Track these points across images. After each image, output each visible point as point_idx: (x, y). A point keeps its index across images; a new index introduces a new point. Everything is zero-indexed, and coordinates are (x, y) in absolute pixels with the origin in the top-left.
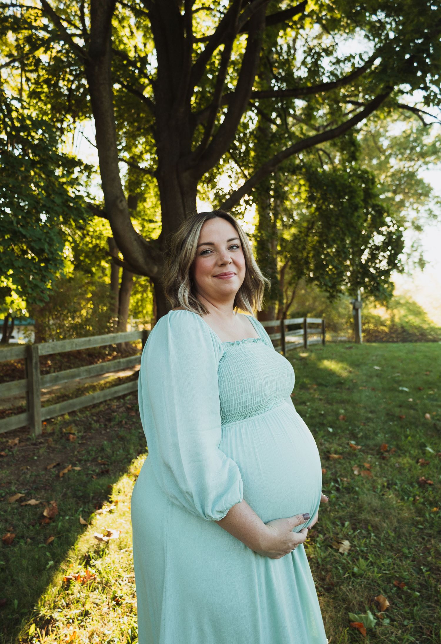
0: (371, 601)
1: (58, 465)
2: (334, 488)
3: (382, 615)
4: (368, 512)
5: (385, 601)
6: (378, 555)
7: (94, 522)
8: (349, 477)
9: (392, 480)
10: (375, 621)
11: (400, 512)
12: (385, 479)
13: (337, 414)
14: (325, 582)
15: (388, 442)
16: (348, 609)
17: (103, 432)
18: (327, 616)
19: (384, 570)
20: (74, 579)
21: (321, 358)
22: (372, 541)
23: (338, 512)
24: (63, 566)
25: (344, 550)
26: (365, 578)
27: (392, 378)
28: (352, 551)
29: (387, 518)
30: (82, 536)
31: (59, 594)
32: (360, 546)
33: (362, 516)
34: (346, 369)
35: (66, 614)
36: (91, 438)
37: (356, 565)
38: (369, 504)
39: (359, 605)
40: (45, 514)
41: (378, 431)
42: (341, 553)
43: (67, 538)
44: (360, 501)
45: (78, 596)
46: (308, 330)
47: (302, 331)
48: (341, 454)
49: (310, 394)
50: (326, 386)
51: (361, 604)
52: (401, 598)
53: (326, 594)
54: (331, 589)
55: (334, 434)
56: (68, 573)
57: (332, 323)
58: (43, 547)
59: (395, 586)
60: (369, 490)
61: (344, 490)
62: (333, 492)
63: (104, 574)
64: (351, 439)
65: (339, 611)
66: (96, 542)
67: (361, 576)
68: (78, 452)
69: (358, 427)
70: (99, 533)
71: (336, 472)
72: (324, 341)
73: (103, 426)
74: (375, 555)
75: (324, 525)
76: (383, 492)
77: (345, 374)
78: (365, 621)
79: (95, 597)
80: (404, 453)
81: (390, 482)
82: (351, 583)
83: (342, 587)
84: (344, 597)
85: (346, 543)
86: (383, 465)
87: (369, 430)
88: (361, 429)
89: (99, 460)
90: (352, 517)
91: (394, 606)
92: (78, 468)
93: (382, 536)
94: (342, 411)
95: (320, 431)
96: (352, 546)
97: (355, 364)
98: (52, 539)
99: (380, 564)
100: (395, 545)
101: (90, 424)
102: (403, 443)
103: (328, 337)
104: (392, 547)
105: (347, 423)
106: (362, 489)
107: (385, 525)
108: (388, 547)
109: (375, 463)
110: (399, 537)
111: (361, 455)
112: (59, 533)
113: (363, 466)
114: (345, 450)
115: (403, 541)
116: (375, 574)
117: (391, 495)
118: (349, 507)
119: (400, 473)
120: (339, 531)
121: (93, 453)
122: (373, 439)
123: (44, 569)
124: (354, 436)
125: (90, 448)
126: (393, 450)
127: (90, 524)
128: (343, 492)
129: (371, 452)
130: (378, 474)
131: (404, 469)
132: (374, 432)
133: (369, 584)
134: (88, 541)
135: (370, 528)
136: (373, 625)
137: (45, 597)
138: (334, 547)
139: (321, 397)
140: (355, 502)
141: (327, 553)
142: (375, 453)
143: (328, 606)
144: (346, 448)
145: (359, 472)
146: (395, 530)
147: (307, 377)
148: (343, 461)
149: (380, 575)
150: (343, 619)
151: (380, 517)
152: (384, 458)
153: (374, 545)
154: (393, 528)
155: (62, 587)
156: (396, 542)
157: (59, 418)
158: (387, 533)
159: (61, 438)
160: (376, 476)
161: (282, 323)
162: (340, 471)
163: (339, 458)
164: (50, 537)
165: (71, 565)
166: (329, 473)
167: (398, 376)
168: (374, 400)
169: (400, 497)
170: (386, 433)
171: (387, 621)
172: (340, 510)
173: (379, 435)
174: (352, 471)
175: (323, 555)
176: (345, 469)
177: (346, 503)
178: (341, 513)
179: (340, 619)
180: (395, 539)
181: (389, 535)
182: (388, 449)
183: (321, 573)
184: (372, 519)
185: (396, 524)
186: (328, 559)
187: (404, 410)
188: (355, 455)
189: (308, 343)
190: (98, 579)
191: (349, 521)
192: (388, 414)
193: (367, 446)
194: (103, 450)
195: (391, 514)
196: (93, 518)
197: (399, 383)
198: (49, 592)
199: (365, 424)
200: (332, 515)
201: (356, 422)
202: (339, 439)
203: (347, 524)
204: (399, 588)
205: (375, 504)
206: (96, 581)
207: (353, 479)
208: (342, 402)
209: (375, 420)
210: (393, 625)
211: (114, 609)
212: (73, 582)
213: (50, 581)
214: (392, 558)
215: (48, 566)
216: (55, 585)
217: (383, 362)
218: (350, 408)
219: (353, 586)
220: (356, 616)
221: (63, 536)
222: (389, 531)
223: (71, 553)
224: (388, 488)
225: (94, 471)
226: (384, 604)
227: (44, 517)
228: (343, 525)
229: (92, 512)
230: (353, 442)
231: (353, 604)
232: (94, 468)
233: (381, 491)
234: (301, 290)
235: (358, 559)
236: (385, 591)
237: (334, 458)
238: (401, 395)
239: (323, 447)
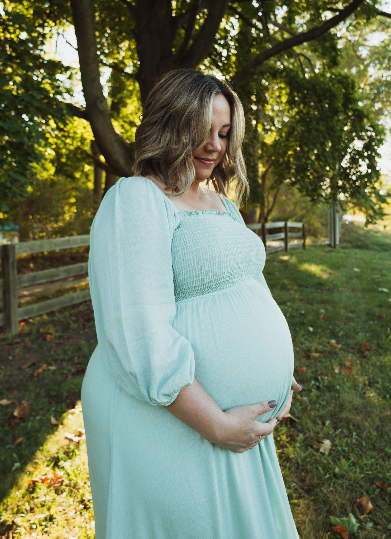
0: (353, 503)
1: (33, 364)
2: (315, 387)
3: (364, 518)
4: (350, 411)
5: (367, 503)
6: (360, 455)
7: (65, 422)
8: (329, 375)
9: (373, 378)
10: (358, 525)
11: (382, 410)
12: (366, 378)
13: (318, 314)
14: (305, 483)
15: (369, 341)
16: (330, 512)
17: (81, 332)
18: (307, 520)
19: (367, 471)
20: (41, 481)
21: (301, 261)
22: (354, 441)
23: (318, 410)
24: (30, 468)
25: (325, 450)
26: (346, 479)
27: (371, 279)
28: (334, 450)
29: (369, 416)
30: (52, 436)
31: (23, 497)
32: (341, 446)
33: (344, 415)
34: (325, 271)
35: (30, 518)
36: (68, 338)
37: (337, 465)
38: (350, 402)
39: (341, 507)
40: (16, 414)
41: (358, 330)
42: (321, 453)
43: (37, 438)
44: (341, 400)
45: (43, 499)
46: (289, 234)
47: (282, 235)
48: (321, 352)
49: (291, 294)
50: (307, 287)
51: (342, 507)
52: (384, 500)
53: (306, 496)
54: (312, 491)
55: (314, 333)
56: (34, 475)
57: (312, 228)
58: (10, 448)
59: (378, 487)
60: (350, 388)
61: (325, 389)
62: (313, 390)
63: (72, 477)
64: (331, 338)
65: (320, 514)
66: (67, 442)
67: (343, 476)
68: (55, 352)
69: (339, 326)
70: (70, 433)
71: (317, 371)
72: (304, 245)
73: (81, 326)
74: (357, 455)
75: (304, 424)
76: (364, 391)
77: (325, 276)
78: (347, 525)
79: (61, 500)
80: (385, 352)
81: (372, 380)
82: (332, 484)
83: (323, 488)
84: (325, 499)
85: (327, 443)
86: (364, 363)
87: (349, 330)
88: (342, 329)
89: (76, 360)
90: (333, 416)
91: (377, 509)
92: (53, 368)
93: (364, 435)
94: (323, 311)
95: (301, 330)
96: (334, 445)
97: (335, 266)
98: (20, 440)
99: (362, 464)
100: (377, 445)
101: (69, 324)
102: (384, 342)
103: (308, 241)
104: (374, 446)
105: (328, 323)
106: (343, 388)
107: (367, 424)
108: (370, 446)
109: (356, 361)
110: (381, 436)
111: (341, 354)
112: (28, 433)
113: (344, 365)
114: (325, 348)
115: (385, 441)
116: (358, 474)
117: (371, 394)
118: (330, 406)
119: (382, 371)
120: (319, 430)
121: (69, 353)
122: (354, 338)
123: (10, 471)
124: (334, 335)
125: (67, 348)
126: (374, 348)
127: (62, 424)
128: (323, 390)
129: (351, 350)
130: (359, 373)
131: (386, 368)
132: (355, 331)
133: (351, 485)
134: (57, 442)
135: (351, 427)
136: (355, 529)
137: (7, 501)
138: (315, 446)
139: (302, 297)
140: (336, 400)
141: (308, 453)
142: (356, 351)
143: (308, 509)
144: (327, 347)
145: (340, 370)
146: (377, 429)
147: (288, 278)
148: (323, 360)
149: (362, 476)
150: (324, 523)
151: (361, 416)
152: (365, 357)
153: (356, 445)
154: (375, 427)
155: (27, 490)
156: (378, 441)
157: (37, 319)
158: (369, 432)
159: (38, 338)
160: (356, 374)
161: (263, 226)
162: (321, 370)
163: (320, 357)
164: (19, 437)
165: (38, 466)
166: (310, 371)
167: (378, 278)
168: (354, 300)
169: (382, 396)
170: (367, 332)
171: (370, 525)
172: (321, 409)
173: (360, 334)
174: (333, 369)
175: (303, 455)
176: (326, 367)
177: (327, 402)
178: (322, 412)
179: (321, 523)
180: (377, 438)
181: (371, 434)
182: (369, 348)
183: (301, 474)
184: (354, 417)
185: (378, 423)
186: (308, 459)
187: (384, 310)
188: (336, 354)
189: (289, 246)
190: (66, 482)
191: (331, 420)
192: (368, 314)
193: (348, 345)
194: (80, 349)
195: (373, 412)
196: (64, 418)
197: (378, 284)
198: (12, 495)
199: (345, 324)
200: (312, 413)
201: (337, 322)
202: (320, 338)
203: (328, 422)
204: (382, 490)
205: (357, 403)
206: (64, 484)
207: (334, 377)
208: (323, 302)
209: (355, 320)
210: (376, 529)
211: (81, 513)
212: (40, 484)
213: (14, 483)
214: (374, 458)
215: (14, 468)
216: (19, 489)
217: (363, 265)
218: (330, 308)
219: (334, 488)
220: (338, 519)
221: (32, 436)
222: (371, 430)
223: (39, 454)
224: (369, 385)
225: (69, 370)
226: (366, 507)
227: (15, 417)
228: (324, 424)
229: (64, 412)
230: (333, 341)
231: (335, 507)
232: (70, 367)
233: (362, 389)
234: (282, 195)
235: (339, 459)
236: (368, 493)
237: (314, 357)
238: (380, 296)
239: (303, 346)
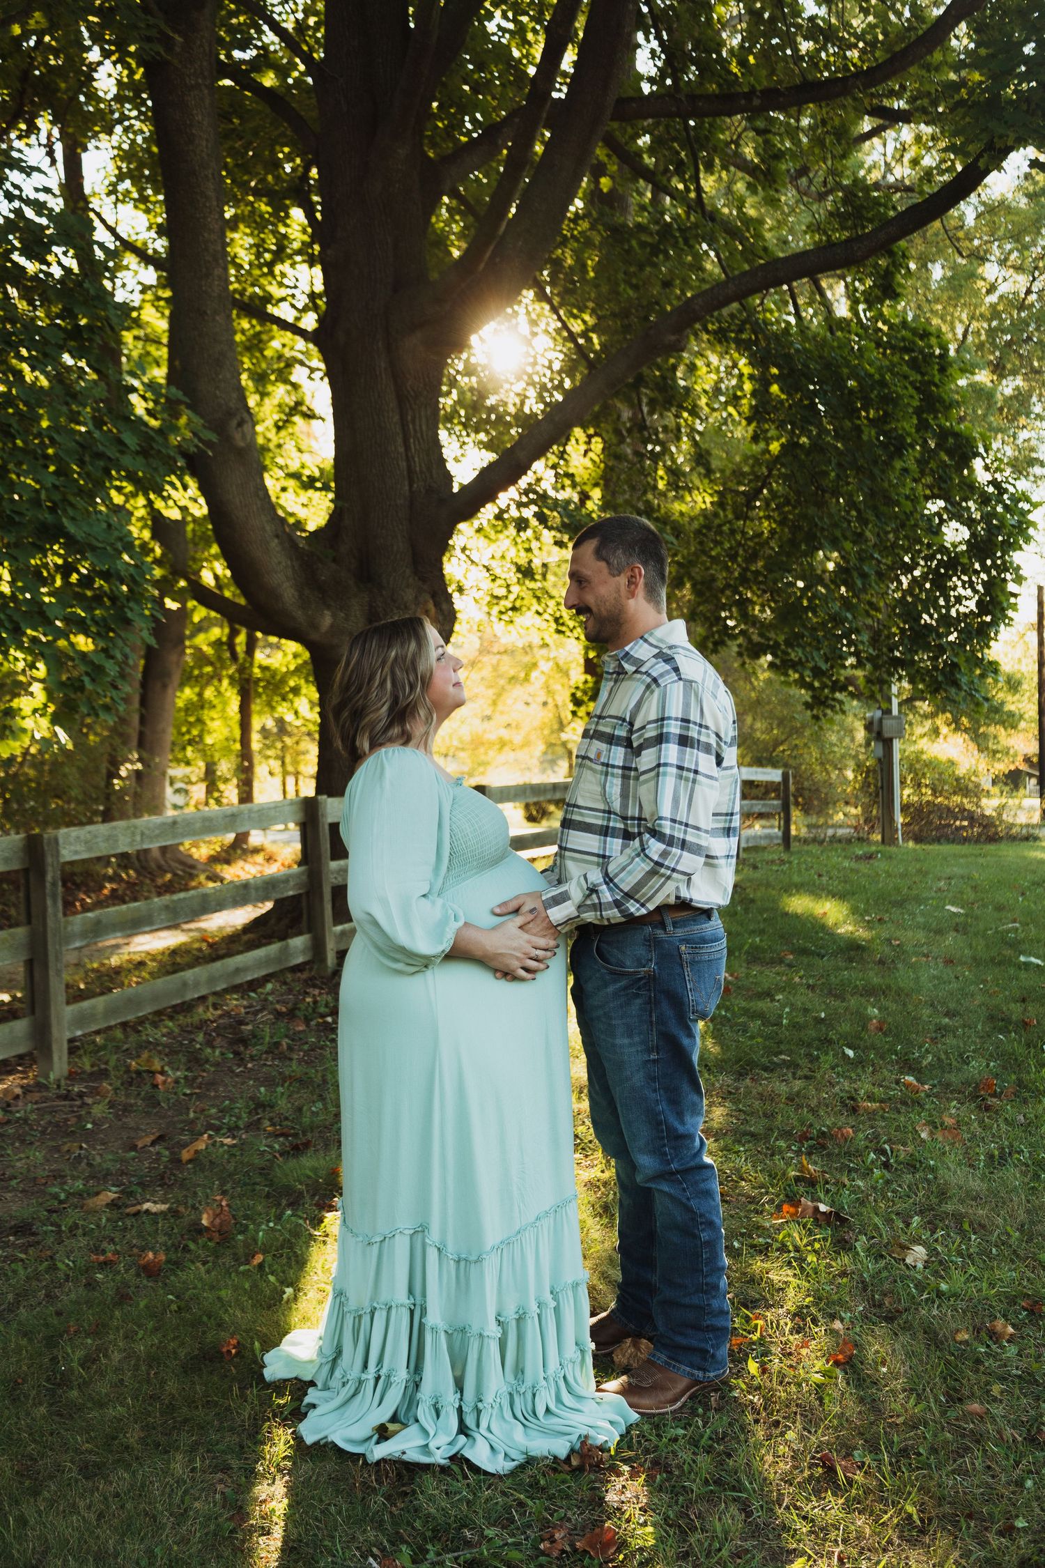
0: (978, 1328)
2: (878, 1164)
3: (1001, 1346)
4: (962, 1201)
5: (1005, 1328)
8: (909, 1143)
9: (1011, 1145)
12: (994, 1145)
13: (864, 1020)
14: (884, 1308)
15: (997, 1076)
19: (1004, 1288)
22: (974, 1247)
23: (893, 1202)
25: (916, 1261)
26: (963, 1299)
27: (997, 932)
28: (934, 1261)
29: (1003, 1208)
32: (948, 1256)
33: (949, 1207)
37: (943, 1280)
38: (962, 1187)
41: (970, 1054)
42: (910, 1265)
44: (941, 1183)
49: (780, 974)
50: (820, 956)
52: (1036, 1325)
54: (898, 1317)
55: (859, 1063)
59: (1026, 1308)
60: (958, 1165)
61: (902, 1166)
62: (875, 1170)
64: (904, 1072)
67: (956, 1296)
69: (920, 1046)
71: (877, 1136)
72: (788, 838)
74: (982, 1267)
76: (990, 1168)
80: (1036, 1096)
81: (1007, 1149)
82: (936, 1307)
84: (925, 1326)
85: (920, 1250)
86: (988, 1120)
87: (947, 1053)
88: (928, 1051)
90: (925, 1210)
93: (995, 1238)
94: (875, 1012)
95: (823, 1055)
96: (933, 1253)
97: (890, 901)
99: (993, 1279)
100: (1022, 1252)
102: (1033, 1075)
103: (800, 829)
104: (1017, 1254)
105: (890, 1038)
106: (943, 1163)
107: (1000, 1220)
108: (1008, 1254)
109: (968, 1116)
110: (1030, 1238)
111: (932, 1103)
113: (941, 1124)
114: (892, 1093)
116: (984, 1292)
117: (1008, 1172)
118: (916, 1195)
119: (1029, 1132)
120: (900, 1232)
122: (960, 1070)
124: (909, 1066)
126: (1011, 1090)
128: (898, 1170)
129: (956, 1096)
130: (978, 1136)
131: (1038, 1126)
132: (961, 1055)
133: (974, 1307)
135: (966, 1226)
138: (895, 1256)
139: (811, 982)
140: (929, 1184)
141: (882, 1265)
142: (967, 1098)
144: (895, 1090)
145: (931, 1133)
146: (1021, 1228)
148: (890, 1114)
151: (988, 1208)
152: (988, 1109)
153: (980, 1253)
154: (1017, 1224)
156: (1025, 1246)
158: (1005, 1232)
160: (972, 1139)
162: (887, 1133)
163: (882, 1109)
166: (861, 1136)
167: (1017, 929)
168: (954, 985)
170: (992, 1058)
172: (898, 1200)
173: (974, 1063)
174: (916, 1132)
175: (872, 1268)
176: (897, 1129)
177: (910, 1187)
178: (900, 1206)
180: (1022, 1242)
181: (1010, 1237)
182: (998, 1090)
183: (872, 1296)
184: (971, 1211)
185: (1023, 1217)
186: (885, 1274)
187: (1034, 1008)
188: (920, 1103)
191: (921, 1217)
192: (991, 1018)
193: (946, 1085)
195: (1011, 1201)
197: (1019, 945)
199: (934, 1040)
200: (881, 1206)
201: (913, 1037)
202: (874, 1072)
203: (916, 1221)
204: (1034, 1311)
205: (977, 1188)
207: (919, 1146)
208: (870, 992)
209: (960, 1032)
214: (1017, 1269)
217: (970, 895)
218: (893, 1005)
219: (941, 1312)
222: (1010, 1230)
226: (1004, 1332)
228: (908, 1225)
230: (910, 1079)
233: (986, 1166)
236: (1005, 1316)
237: (866, 1109)
238: (1023, 975)
239: (837, 1088)
